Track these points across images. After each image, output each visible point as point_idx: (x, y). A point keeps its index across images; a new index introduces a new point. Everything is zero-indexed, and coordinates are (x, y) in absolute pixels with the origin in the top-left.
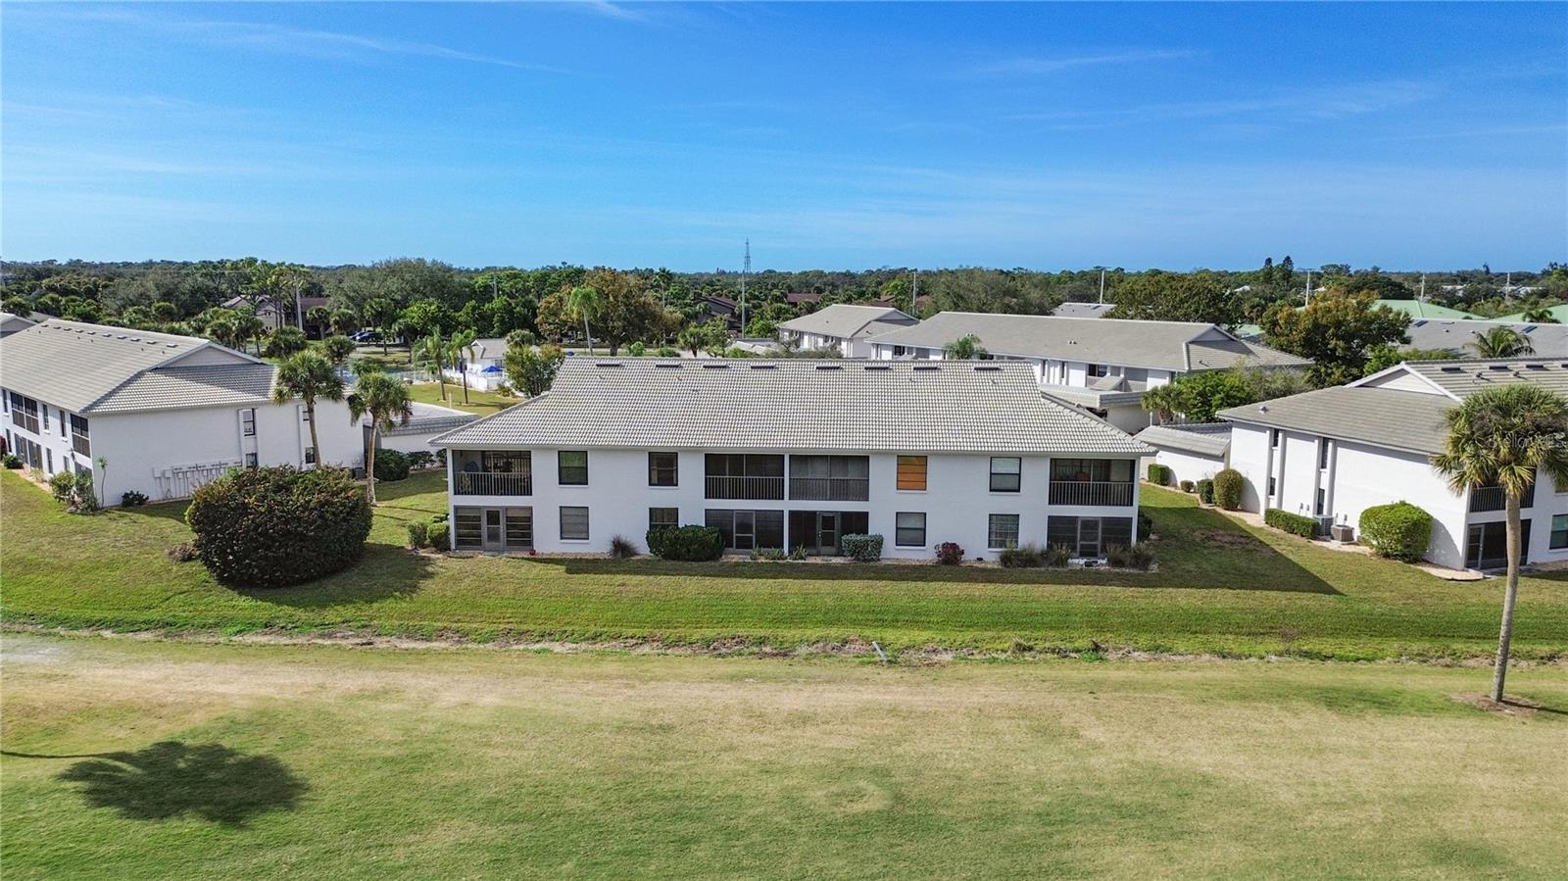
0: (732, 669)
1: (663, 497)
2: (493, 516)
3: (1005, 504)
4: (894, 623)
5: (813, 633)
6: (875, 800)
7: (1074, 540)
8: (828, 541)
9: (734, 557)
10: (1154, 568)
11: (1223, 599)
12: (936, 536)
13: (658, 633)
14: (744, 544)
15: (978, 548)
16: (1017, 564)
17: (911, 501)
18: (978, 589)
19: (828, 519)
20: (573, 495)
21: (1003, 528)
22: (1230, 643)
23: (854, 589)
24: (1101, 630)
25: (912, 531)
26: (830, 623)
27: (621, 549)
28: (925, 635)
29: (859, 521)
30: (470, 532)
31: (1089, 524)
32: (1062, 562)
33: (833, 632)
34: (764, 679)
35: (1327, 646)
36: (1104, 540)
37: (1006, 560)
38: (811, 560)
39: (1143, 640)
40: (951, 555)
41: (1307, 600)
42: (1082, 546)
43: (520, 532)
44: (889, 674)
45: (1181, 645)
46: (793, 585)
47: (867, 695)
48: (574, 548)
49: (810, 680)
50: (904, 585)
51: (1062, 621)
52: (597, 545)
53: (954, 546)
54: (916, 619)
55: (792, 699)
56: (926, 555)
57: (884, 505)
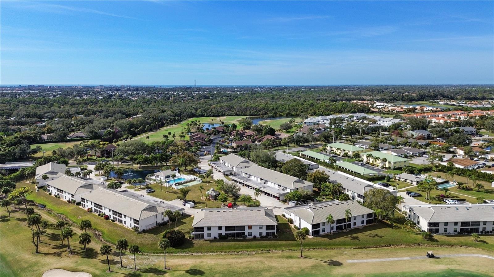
0: (233, 257)
1: (220, 231)
2: (199, 234)
3: (261, 231)
4: (248, 248)
5: (240, 250)
6: (248, 270)
7: (269, 234)
8: (240, 236)
9: (229, 239)
10: (278, 238)
11: (284, 242)
12: (253, 235)
13: (223, 251)
14: (230, 237)
15: (258, 236)
16: (263, 238)
17: (250, 231)
18: (258, 242)
19: (240, 233)
20: (209, 232)
21: (261, 233)
22: (283, 249)
23: (244, 243)
24: (270, 248)
25: (250, 234)
26: (241, 248)
27: (215, 238)
28: (252, 249)
29: (244, 233)
30: (197, 237)
31: (270, 232)
32: (268, 237)
33: (242, 250)
34: (237, 258)
35: (293, 248)
36: (272, 234)
37: (261, 237)
38: (239, 238)
39: (275, 249)
40: (255, 237)
41: (293, 242)
43: (202, 236)
44: (248, 256)
45: (278, 249)
46: (237, 243)
47: (247, 260)
48: (209, 238)
49: (241, 258)
50: (250, 242)
51: (266, 247)
52: (212, 238)
54: (250, 247)
55: (240, 261)
56: (251, 237)
57: (247, 232)
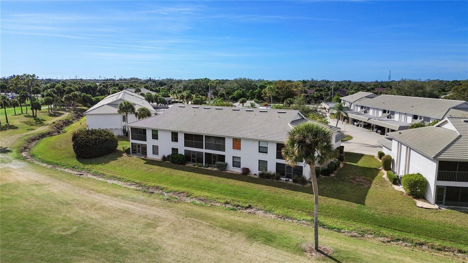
1: (175, 145)
2: (139, 146)
3: (263, 157)
7: (284, 172)
8: (214, 163)
9: (190, 165)
10: (309, 185)
12: (243, 165)
14: (194, 161)
15: (255, 170)
17: (237, 153)
19: (215, 156)
20: (155, 142)
21: (263, 164)
25: (236, 163)
27: (165, 159)
29: (222, 158)
30: (135, 150)
31: (289, 167)
32: (278, 178)
36: (294, 173)
37: (261, 175)
38: (209, 168)
40: (246, 171)
42: (287, 174)
43: (144, 151)
48: (154, 157)
52: (159, 157)
53: (248, 169)
56: (238, 171)
57: (229, 153)
